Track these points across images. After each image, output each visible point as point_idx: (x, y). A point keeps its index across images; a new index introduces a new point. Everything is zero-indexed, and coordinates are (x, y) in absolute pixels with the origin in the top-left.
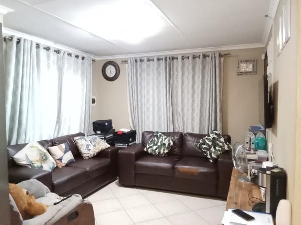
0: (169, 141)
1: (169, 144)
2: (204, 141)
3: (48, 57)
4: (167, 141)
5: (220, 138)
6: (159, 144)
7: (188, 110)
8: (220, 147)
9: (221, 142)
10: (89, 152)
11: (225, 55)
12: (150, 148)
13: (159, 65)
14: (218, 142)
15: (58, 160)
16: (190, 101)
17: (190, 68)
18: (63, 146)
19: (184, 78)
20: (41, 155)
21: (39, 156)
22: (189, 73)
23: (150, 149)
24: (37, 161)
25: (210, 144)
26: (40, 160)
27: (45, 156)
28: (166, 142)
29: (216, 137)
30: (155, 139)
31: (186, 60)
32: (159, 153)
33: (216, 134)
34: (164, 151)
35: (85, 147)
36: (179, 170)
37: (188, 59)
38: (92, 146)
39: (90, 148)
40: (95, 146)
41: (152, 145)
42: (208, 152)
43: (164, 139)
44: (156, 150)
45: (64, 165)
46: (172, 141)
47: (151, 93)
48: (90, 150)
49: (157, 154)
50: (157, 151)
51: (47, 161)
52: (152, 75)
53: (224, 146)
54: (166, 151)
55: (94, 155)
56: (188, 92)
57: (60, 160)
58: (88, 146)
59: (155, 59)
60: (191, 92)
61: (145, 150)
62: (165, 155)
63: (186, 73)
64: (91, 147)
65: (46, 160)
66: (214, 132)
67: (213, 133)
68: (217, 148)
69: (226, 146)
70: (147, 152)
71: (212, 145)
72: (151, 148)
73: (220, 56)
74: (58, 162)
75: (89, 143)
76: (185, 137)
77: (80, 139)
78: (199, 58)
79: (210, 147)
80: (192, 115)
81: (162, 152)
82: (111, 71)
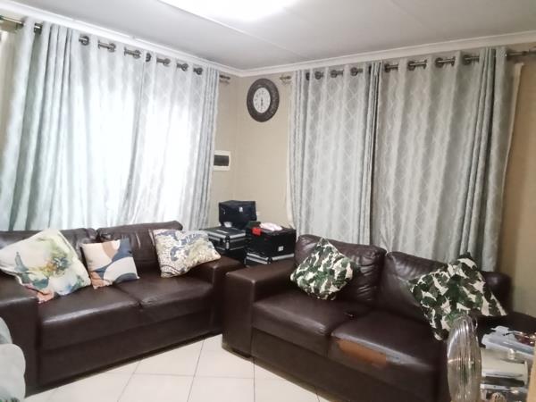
0: (344, 265)
1: (343, 273)
2: (429, 279)
3: (112, 64)
4: (340, 265)
5: (475, 279)
6: (321, 269)
7: (411, 196)
8: (469, 303)
9: (474, 292)
10: (172, 264)
11: (525, 53)
12: (301, 274)
13: (354, 85)
14: (465, 289)
15: (97, 271)
16: (419, 174)
17: (426, 91)
18: (116, 244)
19: (409, 116)
20: (54, 257)
21: (49, 259)
22: (422, 103)
23: (301, 278)
24: (41, 269)
25: (443, 290)
26: (48, 266)
27: (64, 260)
28: (337, 267)
29: (462, 274)
30: (317, 256)
31: (418, 70)
32: (317, 290)
33: (465, 267)
34: (328, 286)
35: (168, 251)
36: (341, 344)
37: (425, 66)
38: (183, 251)
39: (177, 255)
40: (187, 253)
41: (306, 269)
42: (434, 312)
43: (333, 259)
44: (311, 281)
45: (108, 284)
46: (352, 267)
47: (333, 148)
48: (175, 259)
49: (313, 291)
50: (312, 285)
51: (66, 270)
52: (338, 108)
53: (480, 303)
54: (333, 289)
55: (182, 271)
56: (416, 151)
57: (101, 272)
58: (175, 250)
59: (347, 71)
60: (422, 150)
61: (292, 278)
62: (330, 296)
63: (416, 103)
64: (180, 255)
65: (63, 268)
66: (462, 260)
67: (457, 263)
68: (460, 306)
69: (486, 303)
70: (295, 283)
71: (447, 294)
72: (304, 276)
73: (512, 57)
74: (96, 275)
75: (179, 245)
76: (388, 261)
77: (165, 234)
78: (453, 63)
79: (441, 299)
80: (420, 209)
81: (322, 289)
82: (262, 101)
